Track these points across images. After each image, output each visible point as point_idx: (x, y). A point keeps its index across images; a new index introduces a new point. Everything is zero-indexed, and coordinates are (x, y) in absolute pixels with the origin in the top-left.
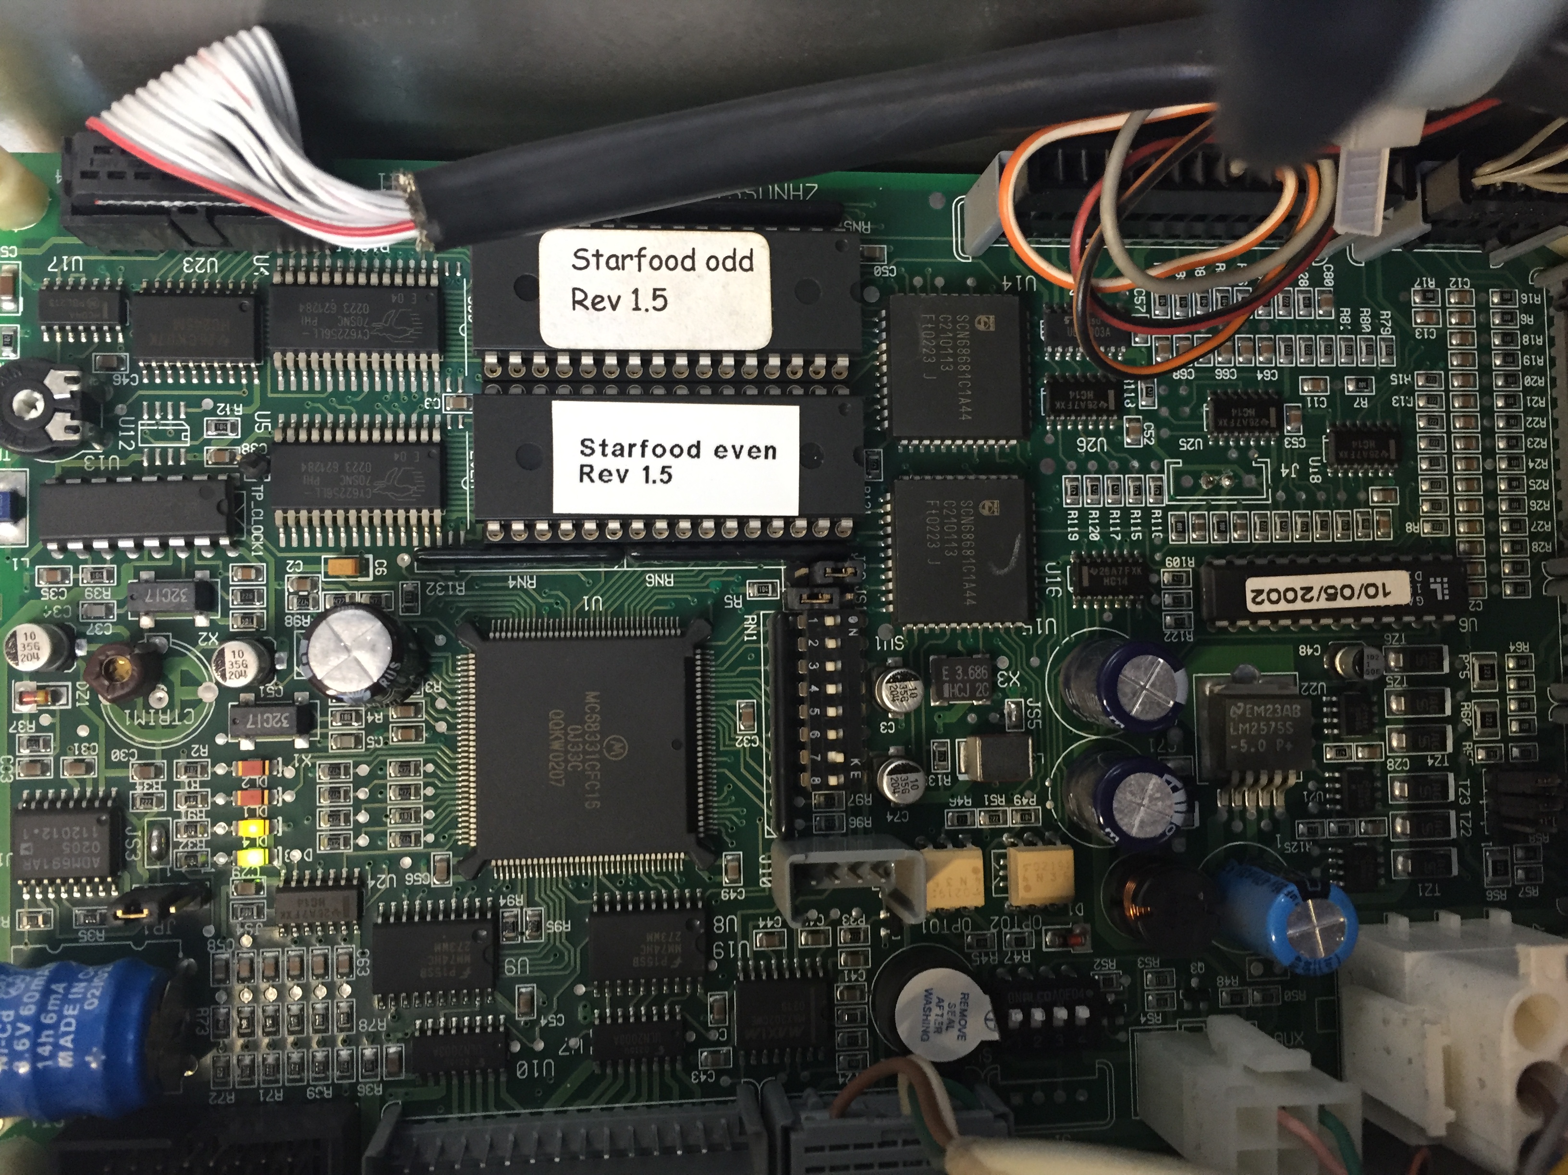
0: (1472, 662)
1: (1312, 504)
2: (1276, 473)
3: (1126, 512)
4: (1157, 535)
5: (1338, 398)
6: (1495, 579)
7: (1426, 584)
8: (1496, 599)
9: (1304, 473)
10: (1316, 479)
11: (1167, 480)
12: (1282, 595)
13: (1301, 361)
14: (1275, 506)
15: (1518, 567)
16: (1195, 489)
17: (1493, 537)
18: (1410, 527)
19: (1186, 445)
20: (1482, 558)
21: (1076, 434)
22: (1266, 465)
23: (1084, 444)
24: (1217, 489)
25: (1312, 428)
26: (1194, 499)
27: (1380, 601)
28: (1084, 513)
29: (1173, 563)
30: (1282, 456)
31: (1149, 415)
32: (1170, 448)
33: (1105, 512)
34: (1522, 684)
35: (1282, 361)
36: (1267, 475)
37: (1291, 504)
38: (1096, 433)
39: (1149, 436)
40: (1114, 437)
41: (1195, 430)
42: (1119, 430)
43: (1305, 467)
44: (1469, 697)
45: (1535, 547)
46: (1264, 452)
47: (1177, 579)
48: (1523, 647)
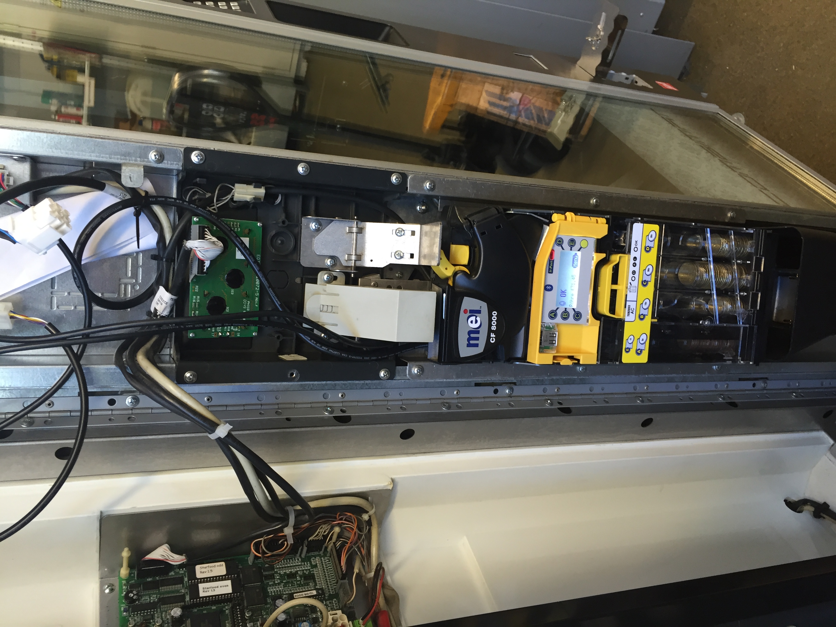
0: (328, 602)
1: (302, 586)
2: (297, 583)
3: (277, 591)
4: (282, 593)
5: (303, 573)
6: (329, 592)
7: (318, 591)
8: (330, 594)
9: (301, 582)
11: (282, 586)
12: (299, 595)
13: (298, 569)
14: (297, 587)
15: (332, 590)
16: (286, 587)
17: (328, 587)
18: (316, 587)
20: (327, 589)
21: (269, 582)
22: (295, 582)
24: (289, 586)
25: (301, 577)
27: (312, 594)
28: (271, 592)
29: (284, 596)
30: (297, 581)
31: (278, 579)
32: (282, 582)
33: (274, 591)
34: (336, 604)
35: (296, 570)
36: (296, 584)
37: (300, 586)
38: (272, 582)
39: (279, 581)
40: (274, 582)
41: (285, 580)
44: (329, 607)
45: (334, 587)
47: (285, 598)
48: (335, 599)
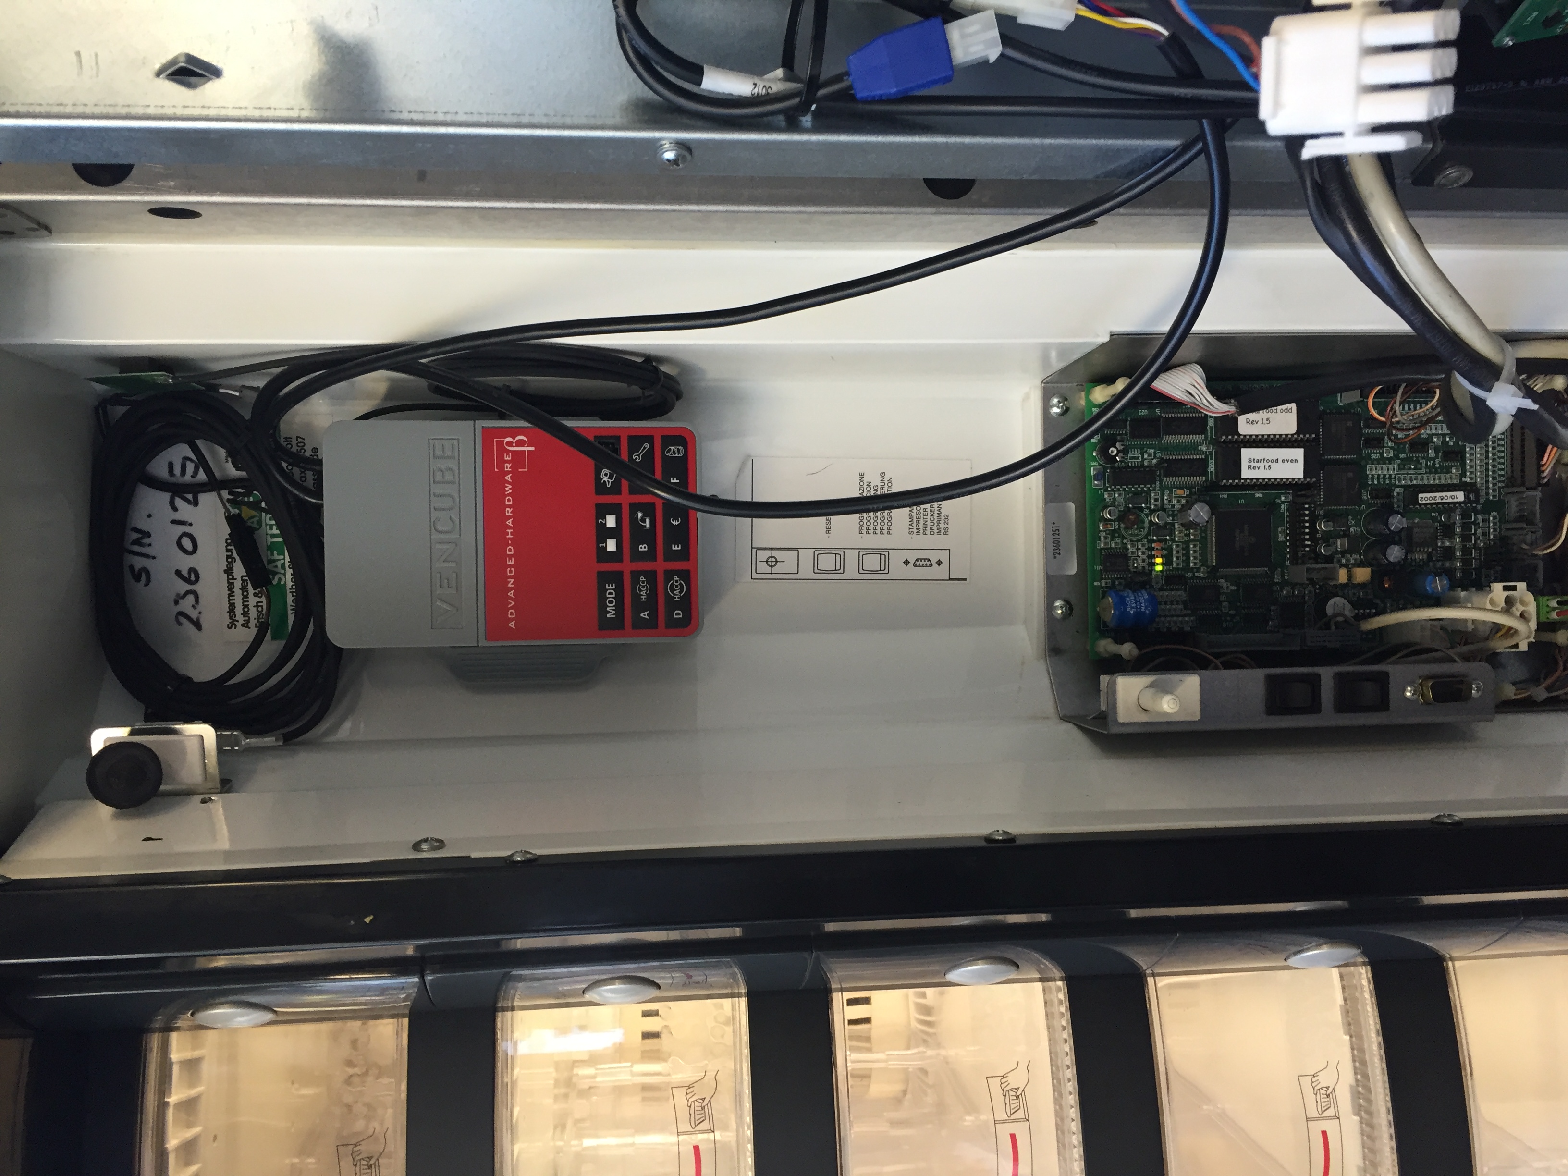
0: (1480, 517)
1: (1436, 473)
2: (1426, 464)
3: (1385, 475)
4: (1393, 481)
5: (1444, 442)
6: (1487, 494)
7: (1468, 495)
8: (1488, 499)
9: (1434, 464)
10: (1438, 466)
11: (1396, 466)
12: (1429, 499)
13: (1434, 432)
14: (1426, 473)
15: (1494, 490)
16: (1404, 469)
17: (1487, 482)
18: (1464, 479)
19: (1402, 456)
20: (1484, 488)
21: (1371, 453)
22: (1423, 462)
23: (1373, 456)
24: (1410, 469)
25: (1436, 452)
26: (1403, 472)
27: (1455, 500)
28: (1373, 476)
29: (1397, 490)
30: (1428, 459)
31: (1391, 448)
32: (1397, 457)
33: (1379, 475)
34: (1495, 524)
35: (1428, 432)
36: (1424, 465)
37: (1430, 473)
38: (1377, 453)
39: (1391, 455)
40: (1382, 454)
41: (1404, 452)
42: (1383, 452)
43: (1434, 462)
44: (1479, 527)
45: (1500, 485)
46: (1423, 458)
47: (1398, 494)
48: (1495, 513)
